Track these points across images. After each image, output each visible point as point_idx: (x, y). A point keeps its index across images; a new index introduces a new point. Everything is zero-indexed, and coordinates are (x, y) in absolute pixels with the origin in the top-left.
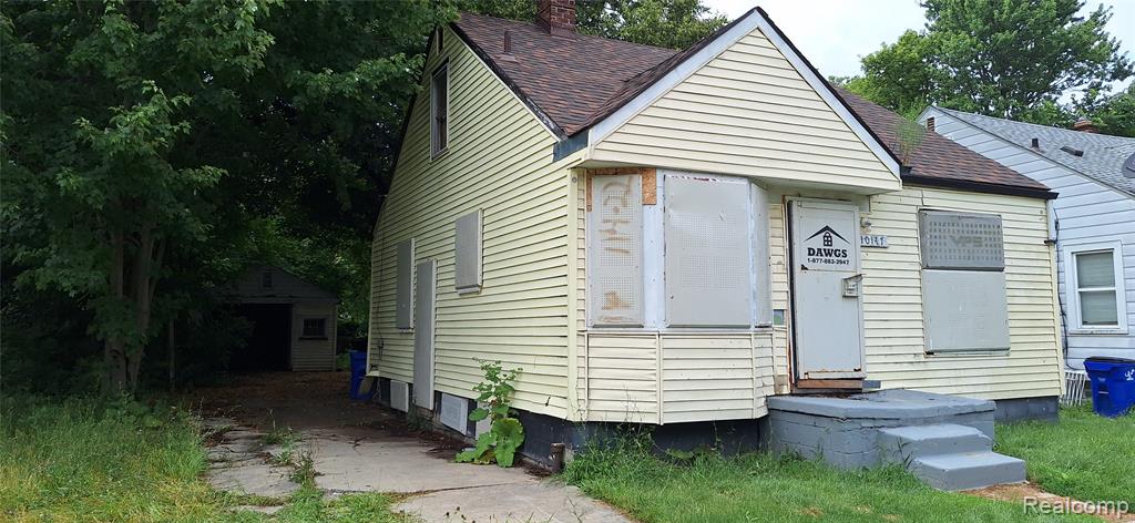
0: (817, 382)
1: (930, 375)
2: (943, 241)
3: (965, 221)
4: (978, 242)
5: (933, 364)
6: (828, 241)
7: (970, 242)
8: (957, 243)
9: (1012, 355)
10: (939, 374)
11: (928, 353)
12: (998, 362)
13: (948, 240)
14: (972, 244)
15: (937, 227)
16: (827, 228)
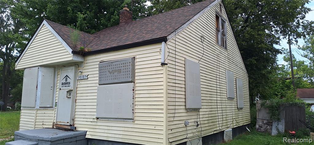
0: (60, 125)
1: (97, 127)
2: (105, 73)
3: (114, 64)
4: (120, 71)
5: (100, 123)
6: (66, 80)
7: (116, 72)
8: (110, 73)
9: (136, 122)
10: (101, 127)
11: (98, 118)
12: (129, 125)
13: (107, 73)
14: (116, 73)
15: (103, 68)
16: (67, 76)
